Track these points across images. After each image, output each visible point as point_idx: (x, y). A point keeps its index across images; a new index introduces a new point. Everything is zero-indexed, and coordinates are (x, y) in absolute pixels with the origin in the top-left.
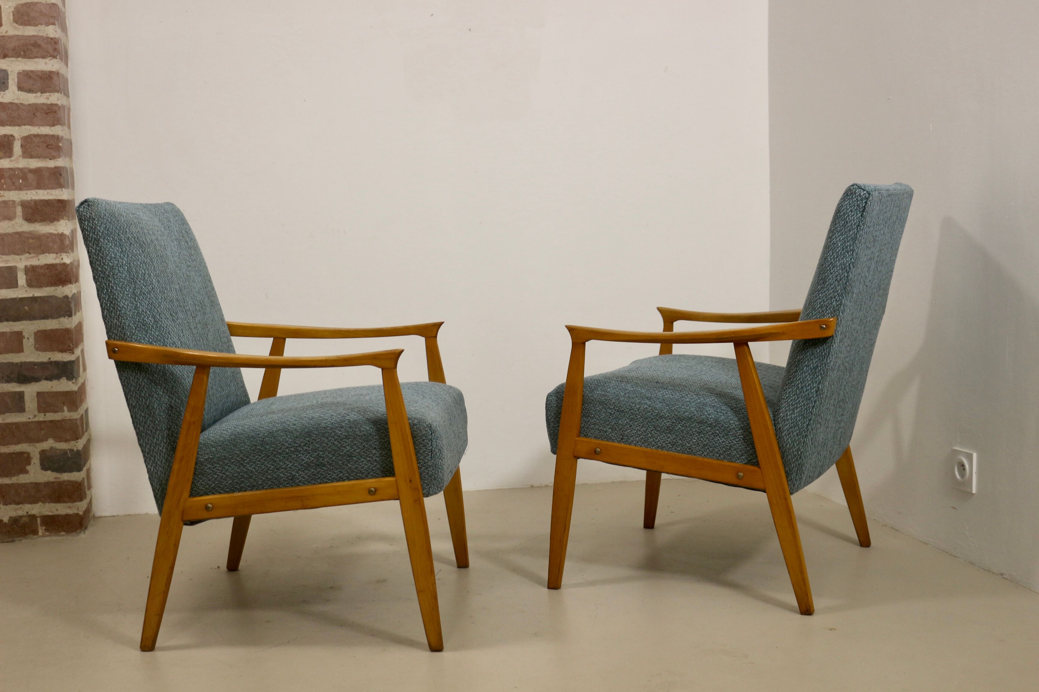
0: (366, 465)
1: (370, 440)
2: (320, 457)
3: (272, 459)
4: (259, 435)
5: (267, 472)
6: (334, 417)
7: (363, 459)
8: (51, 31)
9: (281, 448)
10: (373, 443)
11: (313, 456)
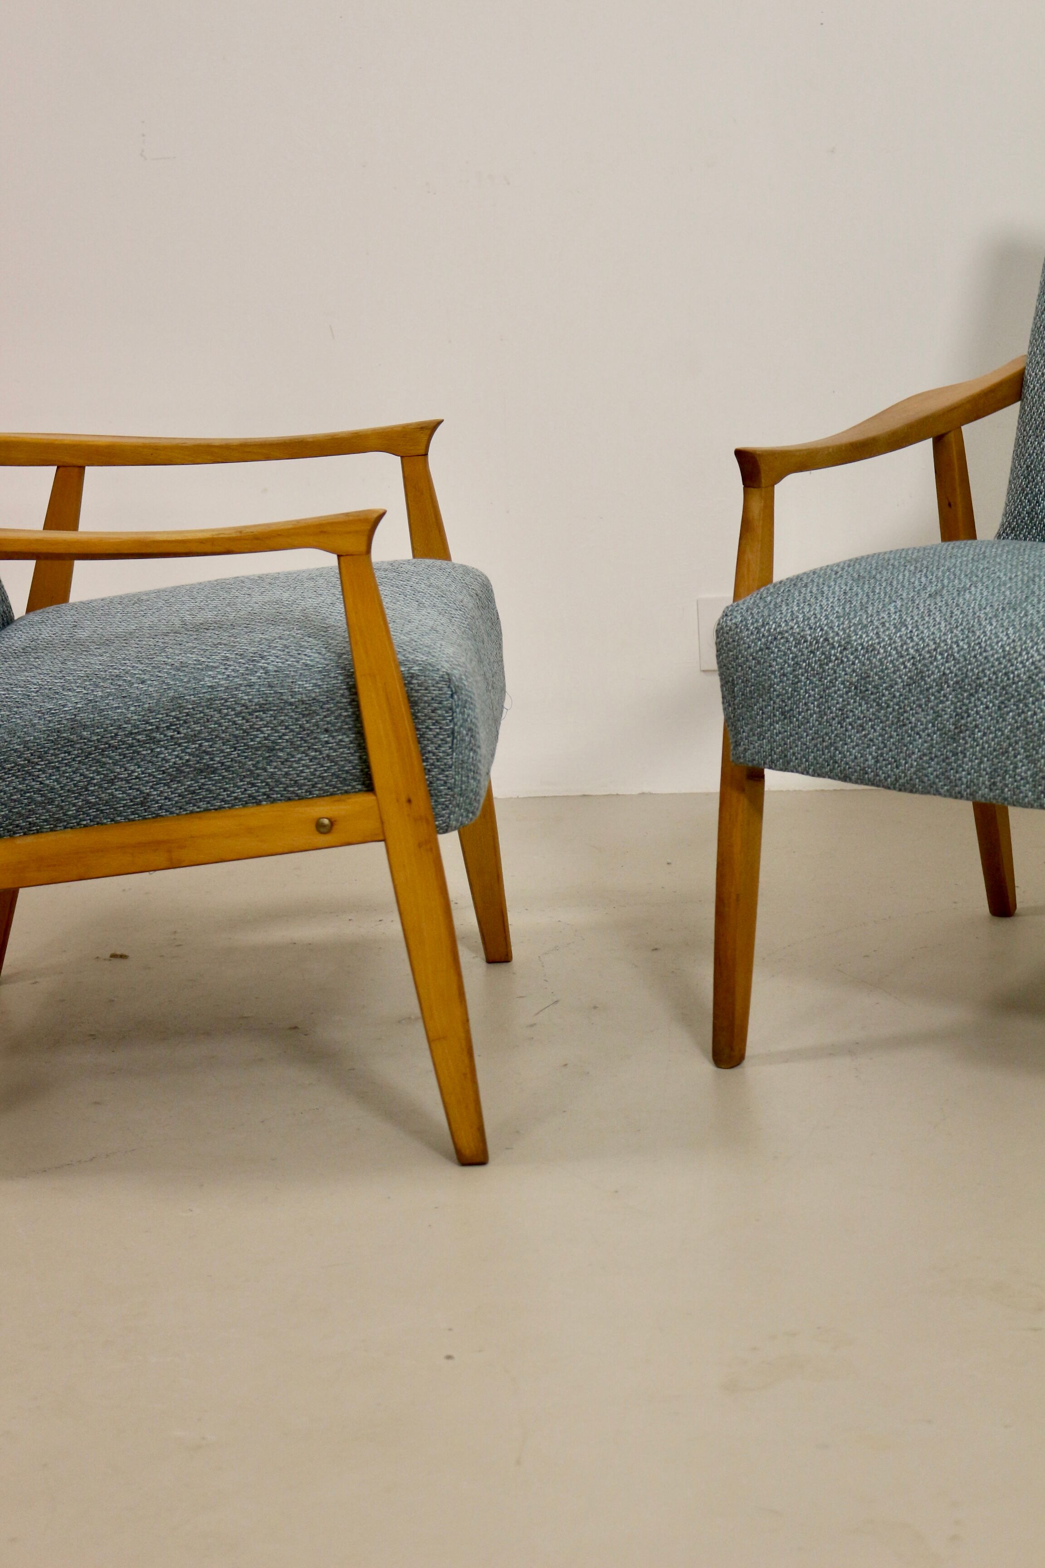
0: (308, 767)
1: (314, 712)
2: (205, 752)
3: (98, 761)
4: (64, 706)
5: (87, 790)
6: (231, 663)
7: (299, 756)
9: (116, 735)
10: (322, 720)
11: (189, 750)
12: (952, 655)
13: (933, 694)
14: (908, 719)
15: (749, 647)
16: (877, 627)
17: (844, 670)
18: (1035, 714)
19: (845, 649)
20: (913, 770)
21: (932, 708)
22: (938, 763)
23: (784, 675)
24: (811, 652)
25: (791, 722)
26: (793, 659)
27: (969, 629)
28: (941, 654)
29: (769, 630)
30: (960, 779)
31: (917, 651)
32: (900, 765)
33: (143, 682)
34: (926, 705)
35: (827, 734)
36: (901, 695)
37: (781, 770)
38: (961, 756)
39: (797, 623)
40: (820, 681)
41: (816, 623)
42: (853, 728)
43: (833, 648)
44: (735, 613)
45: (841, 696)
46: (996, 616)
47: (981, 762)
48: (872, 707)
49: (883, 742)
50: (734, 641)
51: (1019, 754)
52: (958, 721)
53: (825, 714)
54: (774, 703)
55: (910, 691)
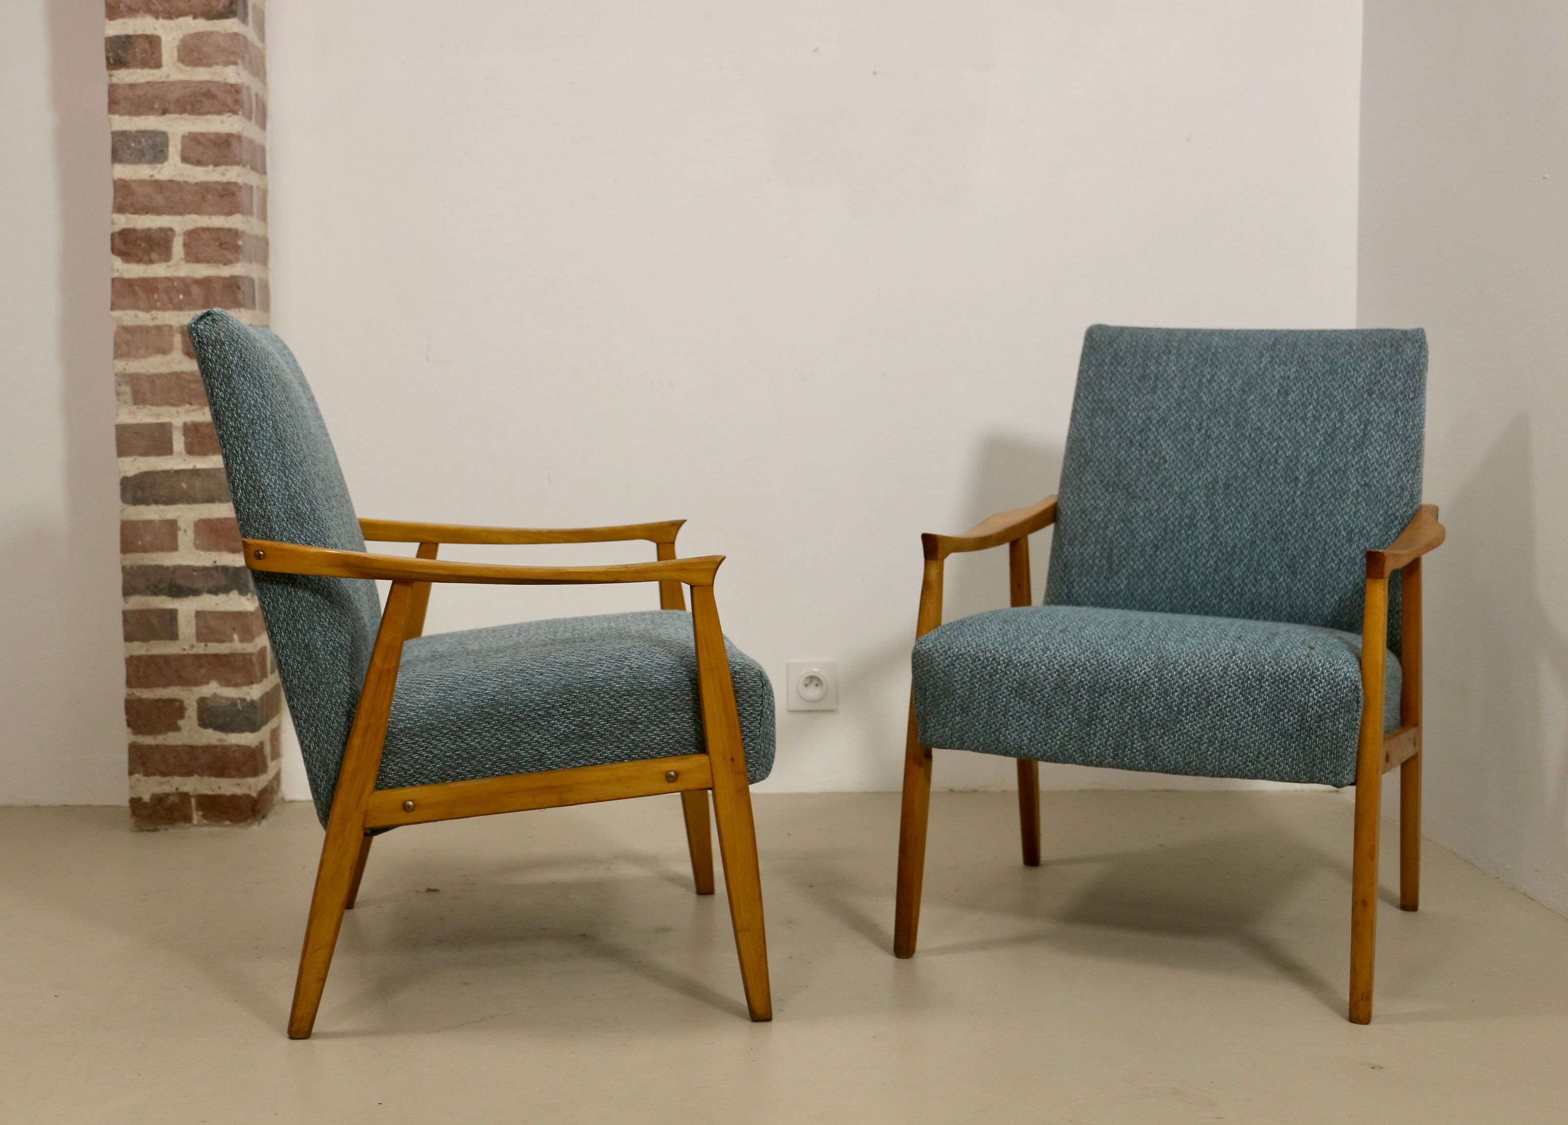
0: (659, 735)
1: (666, 696)
2: (586, 724)
3: (510, 729)
4: (485, 690)
5: (500, 750)
6: (605, 662)
7: (653, 728)
8: (232, 74)
9: (524, 710)
10: (670, 702)
11: (575, 723)
12: (1086, 668)
13: (1073, 695)
14: (1054, 712)
15: (940, 664)
16: (1029, 651)
17: (1007, 679)
18: (1147, 707)
19: (1008, 665)
20: (1057, 746)
21: (1072, 704)
22: (1076, 742)
23: (964, 683)
24: (984, 667)
25: (968, 715)
26: (970, 672)
27: (1096, 652)
28: (1078, 668)
29: (953, 653)
30: (1092, 752)
31: (1060, 666)
32: (1048, 743)
33: (542, 674)
34: (1068, 702)
35: (994, 723)
36: (1049, 696)
37: (958, 749)
38: (1092, 736)
39: (972, 648)
40: (990, 687)
41: (985, 648)
42: (1013, 719)
43: (999, 664)
44: (927, 642)
45: (1005, 697)
46: (1112, 643)
47: (1108, 740)
48: (1027, 704)
49: (1035, 728)
50: (928, 660)
51: (1135, 734)
52: (1091, 713)
53: (993, 710)
54: (956, 702)
55: (1056, 693)
